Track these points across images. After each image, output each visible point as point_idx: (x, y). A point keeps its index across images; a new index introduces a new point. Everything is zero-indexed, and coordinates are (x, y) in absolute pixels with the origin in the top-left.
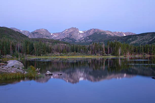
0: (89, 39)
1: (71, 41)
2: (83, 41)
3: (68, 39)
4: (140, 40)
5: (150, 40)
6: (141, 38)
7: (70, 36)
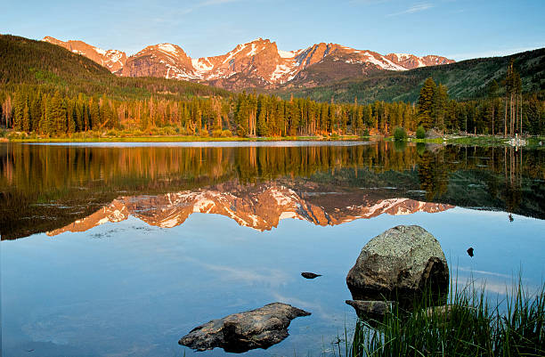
0: (308, 80)
1: (252, 86)
2: (290, 86)
3: (242, 78)
4: (455, 83)
5: (483, 86)
6: (459, 77)
7: (251, 70)
